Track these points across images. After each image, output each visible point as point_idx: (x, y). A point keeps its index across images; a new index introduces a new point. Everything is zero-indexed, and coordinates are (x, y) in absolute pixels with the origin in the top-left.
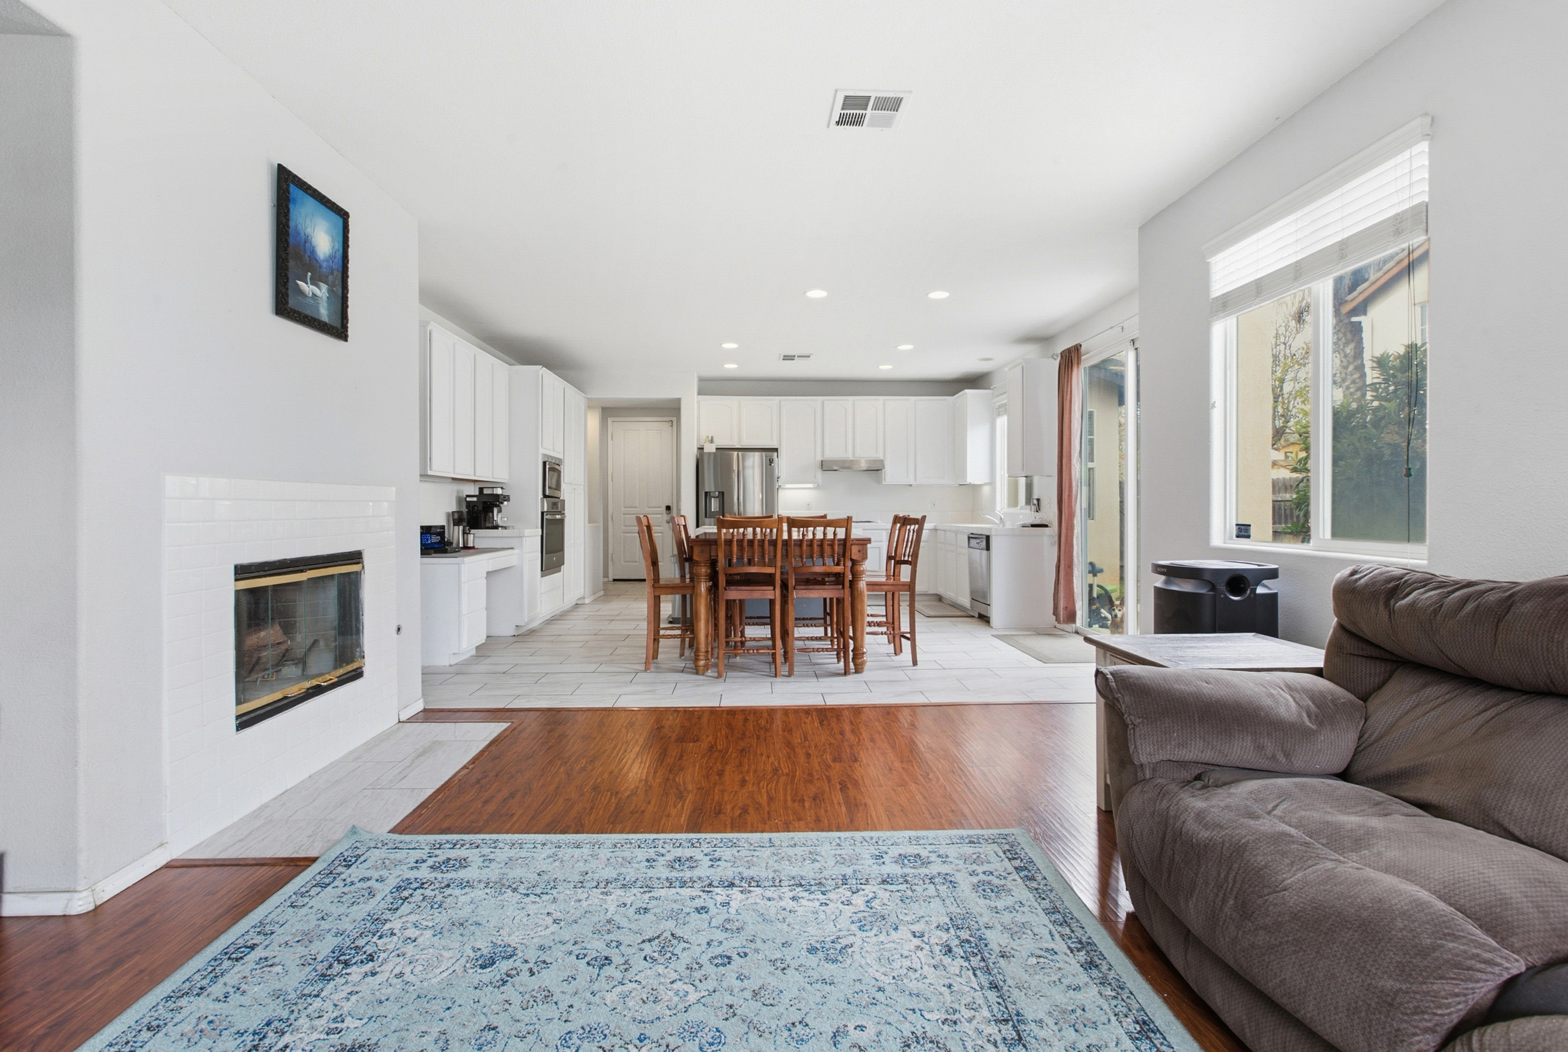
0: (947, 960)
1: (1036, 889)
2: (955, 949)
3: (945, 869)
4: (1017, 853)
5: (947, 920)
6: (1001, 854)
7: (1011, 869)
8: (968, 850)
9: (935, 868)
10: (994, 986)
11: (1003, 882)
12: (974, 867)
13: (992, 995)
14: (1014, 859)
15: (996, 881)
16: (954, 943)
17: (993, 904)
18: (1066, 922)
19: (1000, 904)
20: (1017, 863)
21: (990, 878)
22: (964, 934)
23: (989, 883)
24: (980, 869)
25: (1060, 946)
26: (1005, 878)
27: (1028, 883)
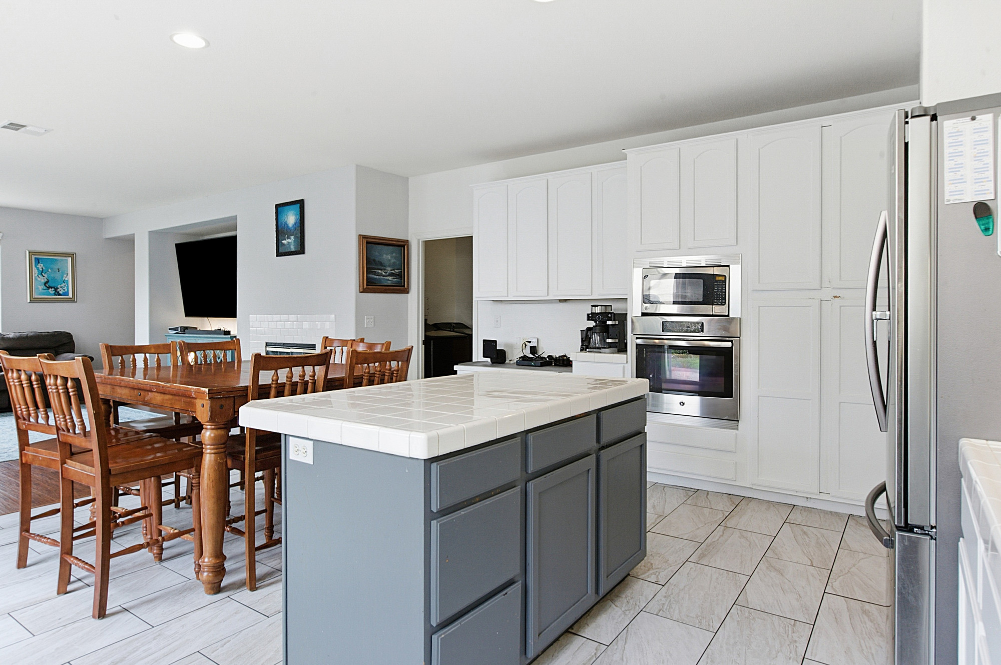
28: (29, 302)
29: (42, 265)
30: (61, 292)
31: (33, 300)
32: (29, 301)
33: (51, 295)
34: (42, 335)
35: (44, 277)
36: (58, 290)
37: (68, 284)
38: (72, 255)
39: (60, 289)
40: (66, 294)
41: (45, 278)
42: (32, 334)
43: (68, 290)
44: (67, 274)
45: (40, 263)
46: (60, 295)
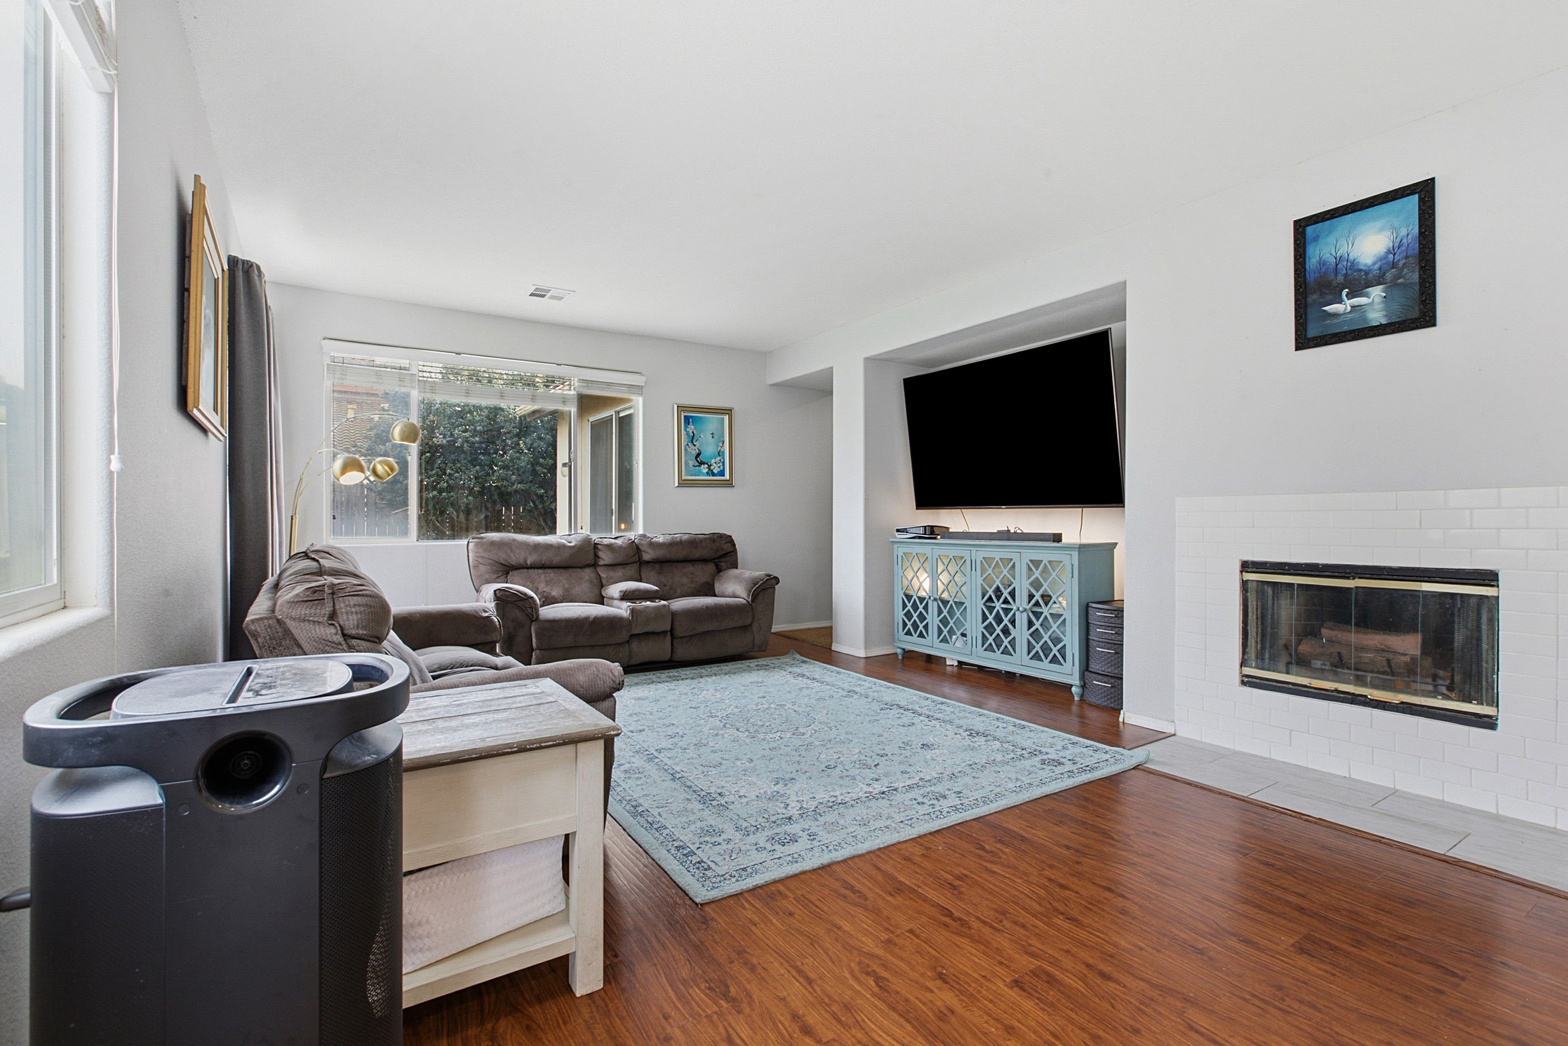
0: (719, 791)
1: (674, 840)
2: (717, 795)
3: (752, 839)
4: (698, 868)
5: (730, 807)
6: (712, 865)
7: (698, 852)
8: (744, 862)
9: (761, 838)
10: (690, 787)
11: (702, 840)
12: (730, 847)
13: (689, 783)
14: (699, 863)
15: (708, 839)
16: (719, 798)
17: (704, 823)
18: (651, 824)
19: (699, 824)
20: (695, 859)
21: (713, 840)
22: (715, 803)
23: (712, 836)
24: (724, 846)
25: (655, 812)
26: (701, 843)
27: (682, 844)
28: (678, 487)
29: (693, 427)
30: (715, 471)
31: (683, 484)
32: (677, 484)
33: (703, 475)
34: (699, 538)
35: (695, 445)
36: (712, 468)
37: (724, 458)
38: (728, 411)
39: (715, 465)
40: (722, 473)
41: (696, 448)
42: (686, 537)
43: (724, 468)
44: (723, 442)
45: (691, 424)
46: (713, 474)
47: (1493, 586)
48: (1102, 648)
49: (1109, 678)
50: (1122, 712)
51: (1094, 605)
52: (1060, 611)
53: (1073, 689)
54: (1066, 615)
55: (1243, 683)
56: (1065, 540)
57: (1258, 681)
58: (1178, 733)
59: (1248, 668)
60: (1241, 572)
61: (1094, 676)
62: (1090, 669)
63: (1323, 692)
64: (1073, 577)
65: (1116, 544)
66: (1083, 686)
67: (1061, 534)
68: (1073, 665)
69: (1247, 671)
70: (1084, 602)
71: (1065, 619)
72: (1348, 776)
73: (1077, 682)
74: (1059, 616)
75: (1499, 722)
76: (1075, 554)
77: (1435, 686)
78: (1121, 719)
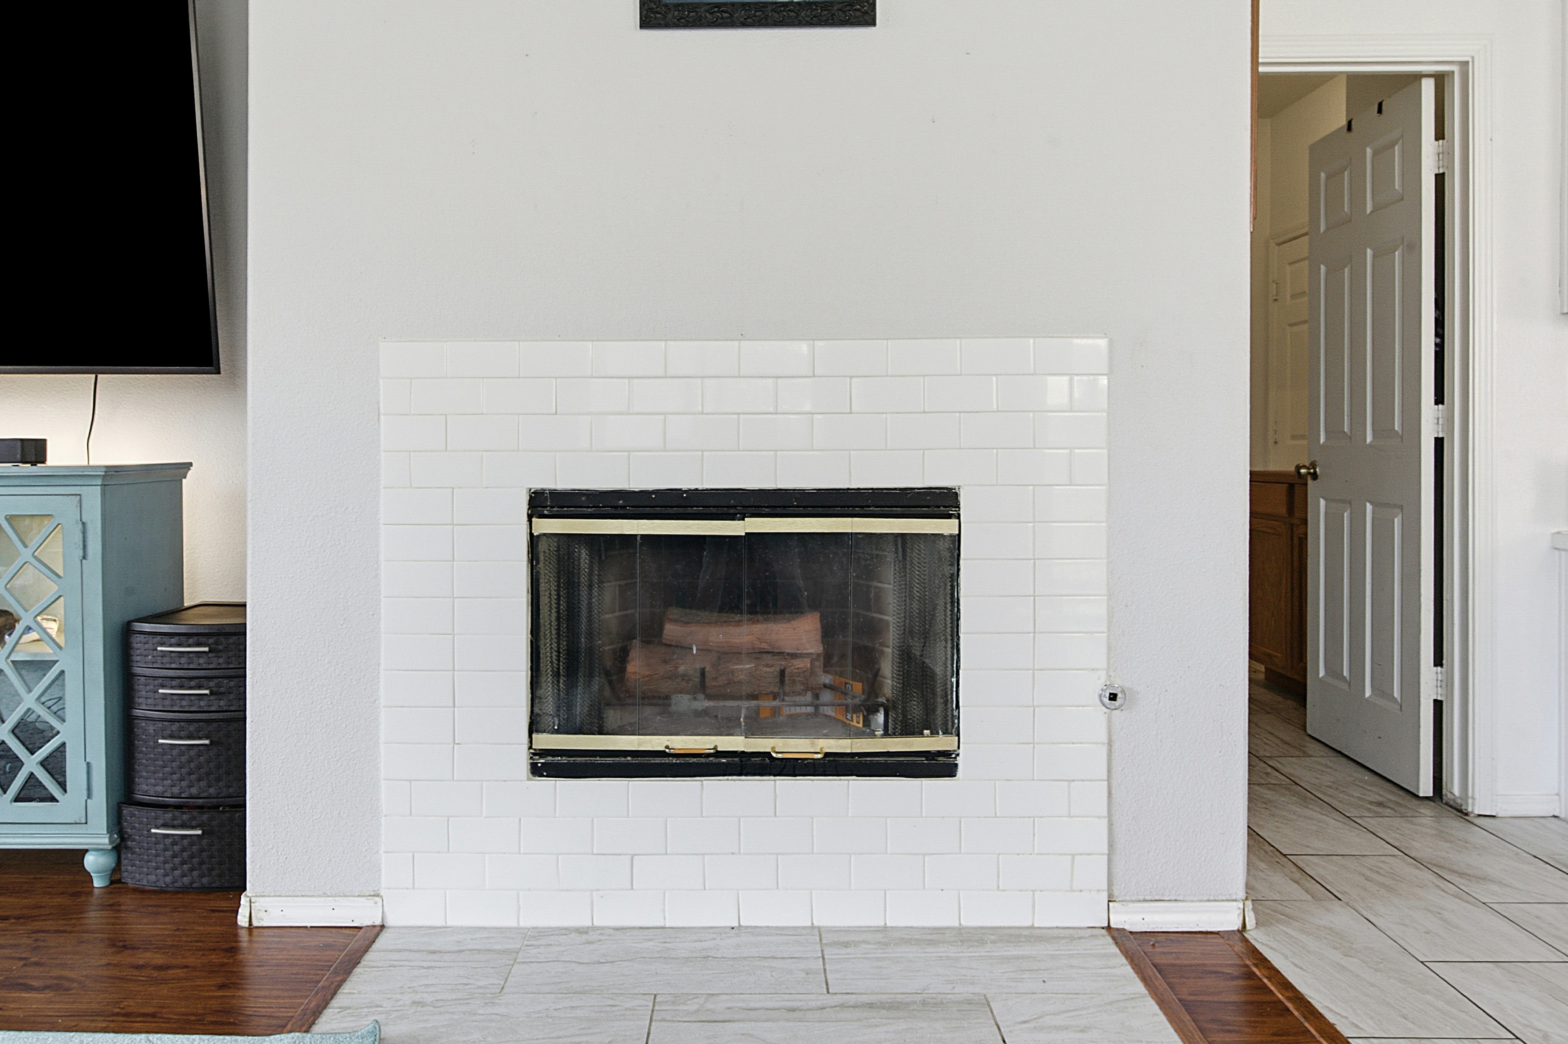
47: (949, 517)
48: (171, 737)
49: (195, 813)
50: (244, 900)
51: (147, 627)
52: (45, 651)
53: (90, 861)
54: (68, 662)
55: (536, 771)
56: (55, 457)
57: (565, 760)
58: (389, 922)
59: (545, 735)
60: (530, 517)
61: (153, 813)
62: (139, 797)
63: (695, 760)
64: (84, 558)
65: (188, 465)
66: (120, 848)
67: (45, 440)
68: (89, 796)
69: (545, 741)
70: (118, 619)
71: (62, 672)
72: (736, 924)
73: (105, 841)
74: (41, 666)
75: (960, 761)
76: (93, 496)
77: (817, 707)
78: (242, 920)
